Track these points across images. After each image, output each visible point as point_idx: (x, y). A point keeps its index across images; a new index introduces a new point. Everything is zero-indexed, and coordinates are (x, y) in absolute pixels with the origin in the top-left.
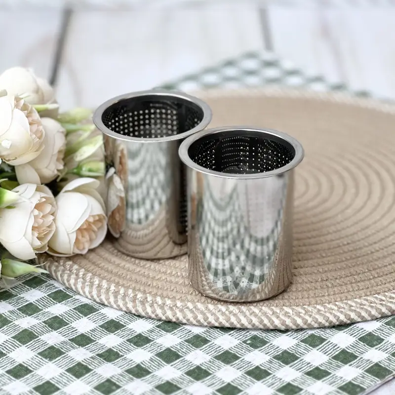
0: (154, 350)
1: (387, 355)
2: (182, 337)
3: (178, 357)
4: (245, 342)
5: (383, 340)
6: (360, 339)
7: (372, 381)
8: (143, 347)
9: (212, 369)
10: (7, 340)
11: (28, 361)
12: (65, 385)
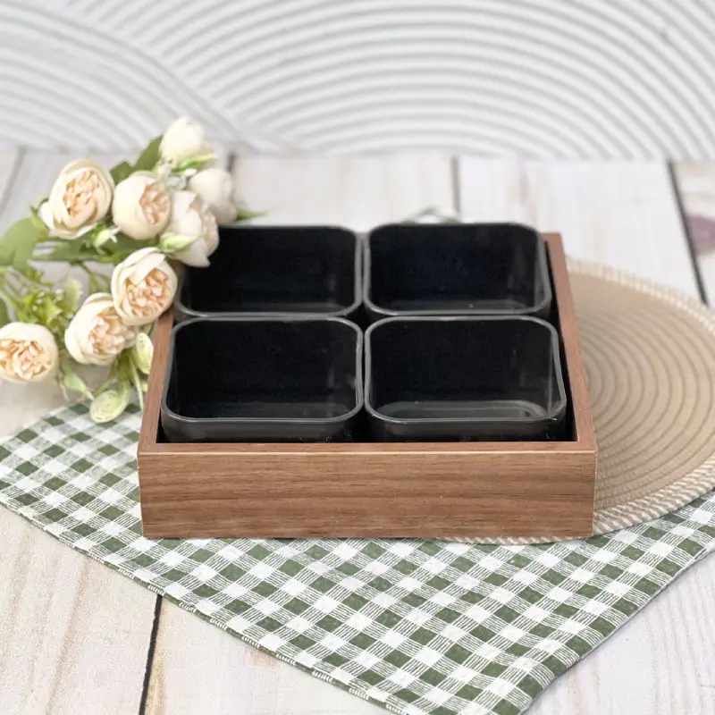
1: (651, 568)
3: (448, 583)
4: (509, 562)
5: (643, 553)
6: (621, 554)
7: (643, 598)
12: (346, 618)
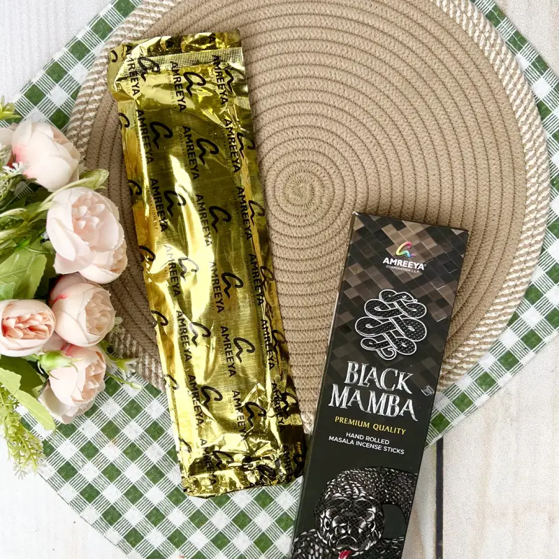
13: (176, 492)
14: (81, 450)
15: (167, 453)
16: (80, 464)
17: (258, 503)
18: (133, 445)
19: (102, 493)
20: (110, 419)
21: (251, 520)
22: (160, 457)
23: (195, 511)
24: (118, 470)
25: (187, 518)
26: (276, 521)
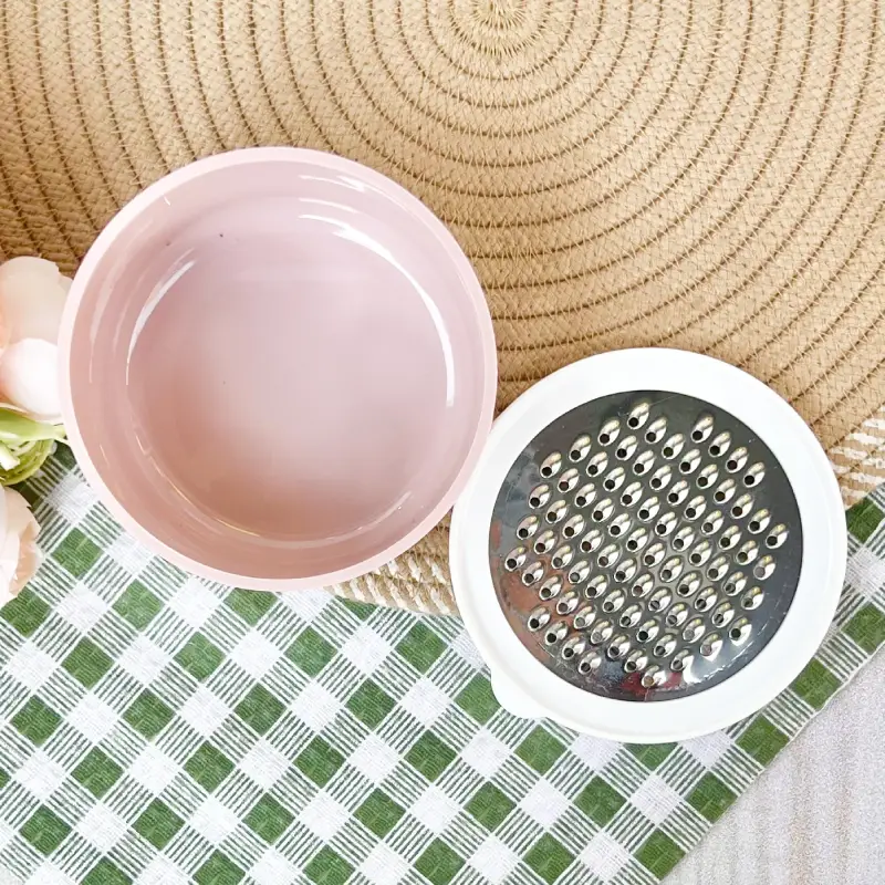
0: (342, 686)
2: (390, 631)
8: (318, 677)
9: (455, 738)
10: (55, 675)
11: (109, 739)
13: (265, 807)
14: (14, 722)
15: (236, 711)
16: (14, 756)
17: (476, 816)
18: (147, 697)
19: (75, 829)
20: (84, 634)
21: (463, 862)
22: (217, 723)
23: (318, 851)
24: (112, 765)
25: (300, 871)
26: (525, 860)
